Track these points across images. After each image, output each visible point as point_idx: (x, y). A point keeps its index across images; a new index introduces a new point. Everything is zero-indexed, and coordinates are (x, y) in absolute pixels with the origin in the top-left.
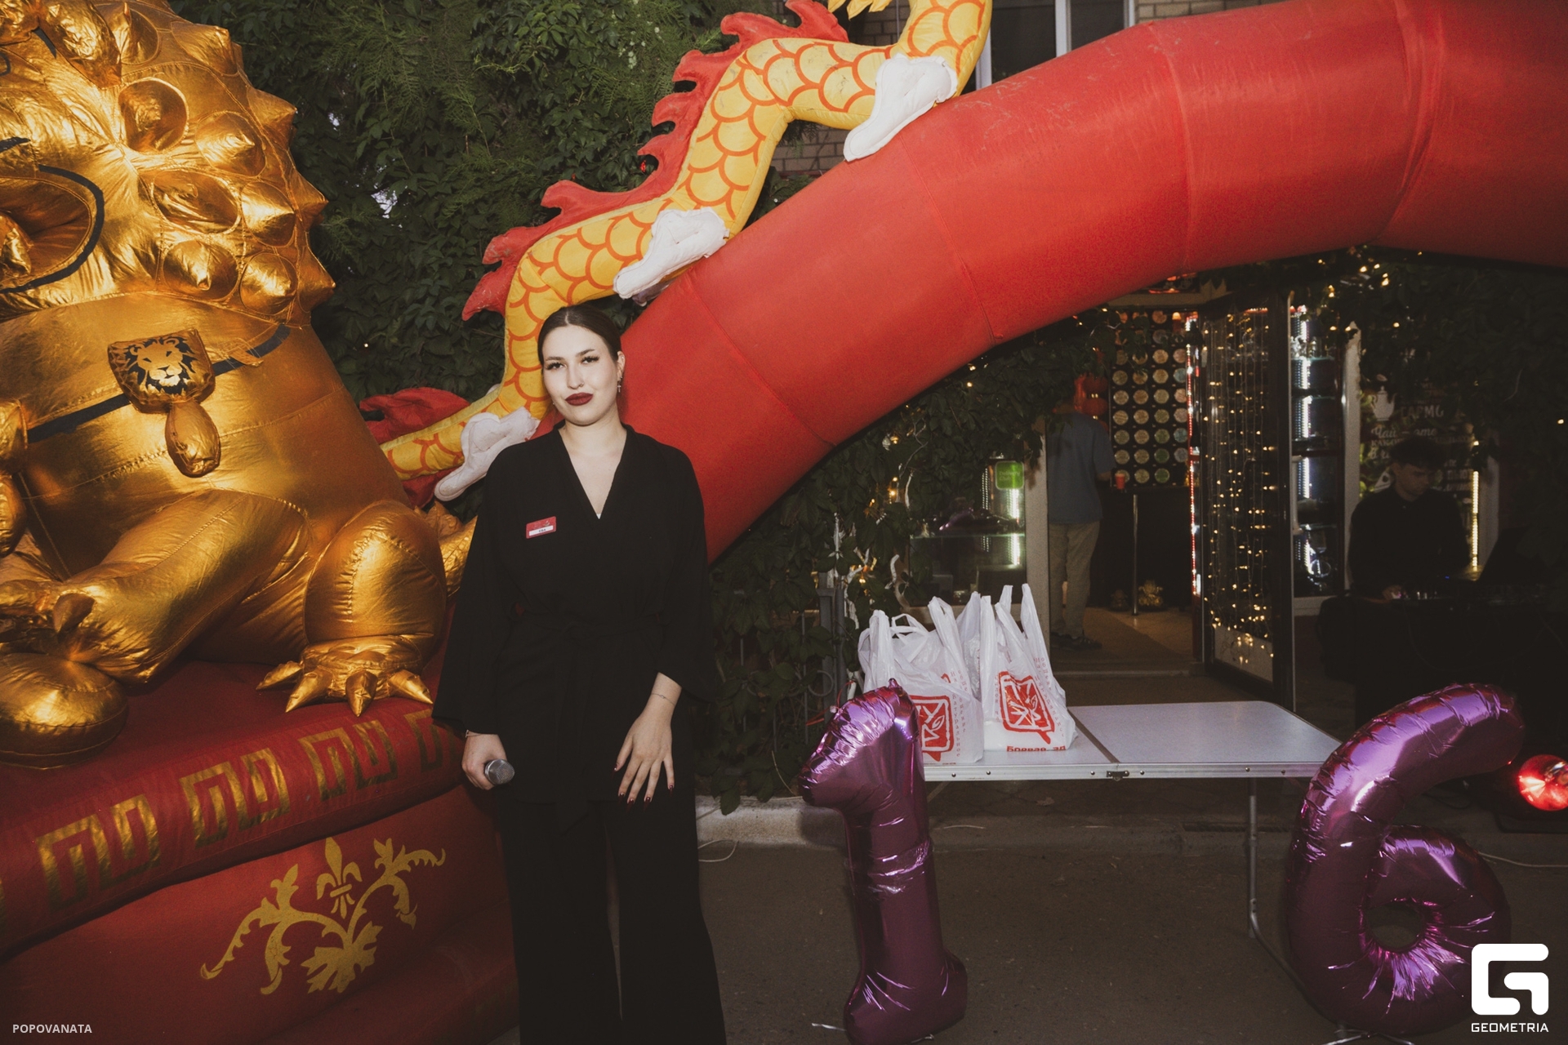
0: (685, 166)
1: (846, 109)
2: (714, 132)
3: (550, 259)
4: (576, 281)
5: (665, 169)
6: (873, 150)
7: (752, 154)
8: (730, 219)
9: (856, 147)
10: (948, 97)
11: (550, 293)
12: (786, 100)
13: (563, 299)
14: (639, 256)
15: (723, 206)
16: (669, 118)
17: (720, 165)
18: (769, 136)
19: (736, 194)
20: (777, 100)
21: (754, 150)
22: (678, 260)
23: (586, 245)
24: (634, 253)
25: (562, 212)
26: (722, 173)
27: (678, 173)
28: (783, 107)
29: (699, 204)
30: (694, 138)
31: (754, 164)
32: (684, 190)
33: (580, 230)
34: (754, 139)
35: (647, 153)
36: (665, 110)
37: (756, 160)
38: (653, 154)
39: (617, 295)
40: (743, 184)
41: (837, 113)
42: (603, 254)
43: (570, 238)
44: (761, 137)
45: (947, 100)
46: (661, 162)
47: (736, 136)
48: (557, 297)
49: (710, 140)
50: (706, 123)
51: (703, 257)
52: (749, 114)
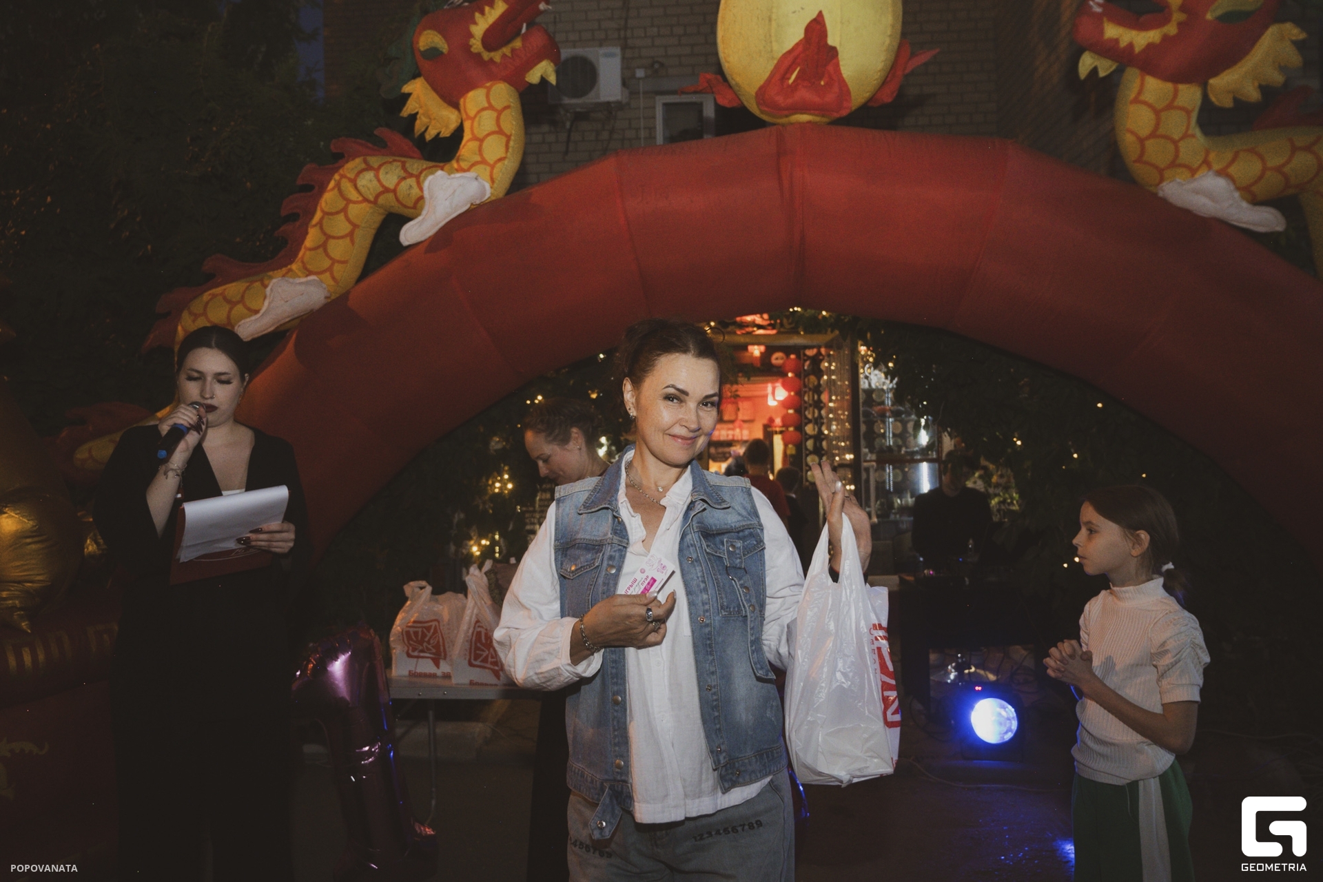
0: (302, 245)
1: (415, 207)
3: (202, 310)
5: (291, 247)
6: (425, 238)
7: (348, 238)
8: (332, 283)
9: (410, 236)
10: (483, 201)
12: (373, 200)
14: (257, 311)
15: (327, 274)
16: (294, 211)
17: (324, 245)
18: (366, 226)
19: (338, 267)
20: (366, 200)
22: (287, 314)
23: (228, 301)
24: (255, 307)
25: (215, 277)
26: (326, 252)
28: (372, 205)
30: (309, 227)
31: (350, 245)
32: (300, 263)
33: (224, 290)
34: (350, 228)
35: (280, 235)
36: (291, 205)
37: (355, 242)
38: (285, 236)
40: (345, 259)
41: (409, 210)
42: (238, 309)
43: (218, 295)
45: (481, 203)
46: (289, 241)
47: (336, 225)
49: (318, 227)
50: (318, 215)
52: (345, 210)
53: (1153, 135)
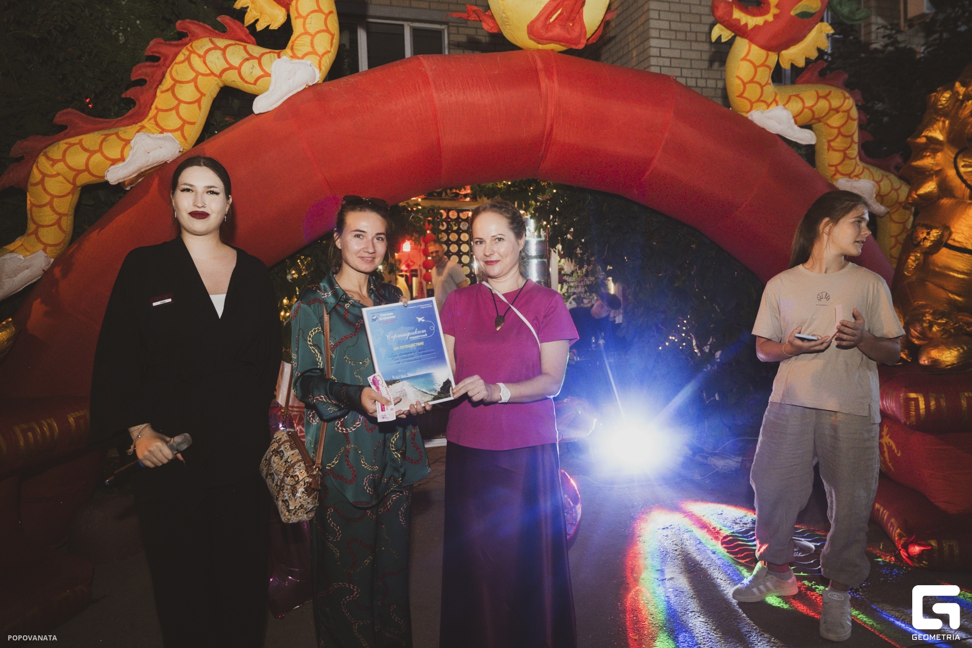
0: (153, 107)
1: (255, 83)
2: (172, 89)
3: (60, 157)
4: (79, 172)
5: (140, 108)
6: (271, 109)
7: (197, 104)
8: (183, 140)
9: (260, 106)
10: (314, 83)
11: (60, 178)
12: (218, 74)
13: (68, 181)
14: (122, 159)
15: (179, 133)
16: (143, 77)
17: (176, 108)
18: (208, 94)
19: (187, 127)
20: (212, 73)
21: (198, 101)
22: (149, 163)
23: (86, 150)
24: (119, 157)
25: (69, 128)
26: (178, 113)
27: (149, 111)
28: (216, 78)
29: (163, 131)
30: (158, 91)
31: (198, 109)
32: (152, 121)
33: (81, 140)
34: (198, 95)
35: (128, 97)
36: (140, 72)
37: (200, 108)
38: (132, 98)
39: (107, 182)
40: (192, 121)
41: (250, 85)
42: (97, 157)
43: (74, 144)
44: (203, 95)
45: (313, 85)
46: (137, 103)
47: (187, 92)
48: (65, 181)
49: (169, 93)
50: (167, 82)
51: (166, 162)
52: (195, 80)
53: (751, 81)
